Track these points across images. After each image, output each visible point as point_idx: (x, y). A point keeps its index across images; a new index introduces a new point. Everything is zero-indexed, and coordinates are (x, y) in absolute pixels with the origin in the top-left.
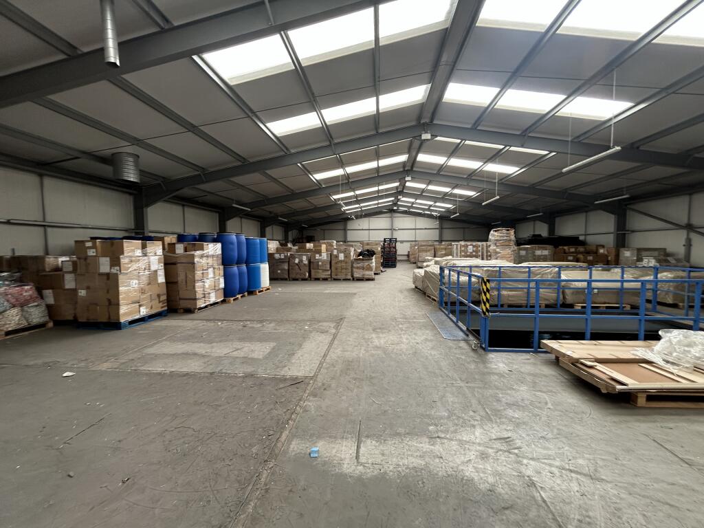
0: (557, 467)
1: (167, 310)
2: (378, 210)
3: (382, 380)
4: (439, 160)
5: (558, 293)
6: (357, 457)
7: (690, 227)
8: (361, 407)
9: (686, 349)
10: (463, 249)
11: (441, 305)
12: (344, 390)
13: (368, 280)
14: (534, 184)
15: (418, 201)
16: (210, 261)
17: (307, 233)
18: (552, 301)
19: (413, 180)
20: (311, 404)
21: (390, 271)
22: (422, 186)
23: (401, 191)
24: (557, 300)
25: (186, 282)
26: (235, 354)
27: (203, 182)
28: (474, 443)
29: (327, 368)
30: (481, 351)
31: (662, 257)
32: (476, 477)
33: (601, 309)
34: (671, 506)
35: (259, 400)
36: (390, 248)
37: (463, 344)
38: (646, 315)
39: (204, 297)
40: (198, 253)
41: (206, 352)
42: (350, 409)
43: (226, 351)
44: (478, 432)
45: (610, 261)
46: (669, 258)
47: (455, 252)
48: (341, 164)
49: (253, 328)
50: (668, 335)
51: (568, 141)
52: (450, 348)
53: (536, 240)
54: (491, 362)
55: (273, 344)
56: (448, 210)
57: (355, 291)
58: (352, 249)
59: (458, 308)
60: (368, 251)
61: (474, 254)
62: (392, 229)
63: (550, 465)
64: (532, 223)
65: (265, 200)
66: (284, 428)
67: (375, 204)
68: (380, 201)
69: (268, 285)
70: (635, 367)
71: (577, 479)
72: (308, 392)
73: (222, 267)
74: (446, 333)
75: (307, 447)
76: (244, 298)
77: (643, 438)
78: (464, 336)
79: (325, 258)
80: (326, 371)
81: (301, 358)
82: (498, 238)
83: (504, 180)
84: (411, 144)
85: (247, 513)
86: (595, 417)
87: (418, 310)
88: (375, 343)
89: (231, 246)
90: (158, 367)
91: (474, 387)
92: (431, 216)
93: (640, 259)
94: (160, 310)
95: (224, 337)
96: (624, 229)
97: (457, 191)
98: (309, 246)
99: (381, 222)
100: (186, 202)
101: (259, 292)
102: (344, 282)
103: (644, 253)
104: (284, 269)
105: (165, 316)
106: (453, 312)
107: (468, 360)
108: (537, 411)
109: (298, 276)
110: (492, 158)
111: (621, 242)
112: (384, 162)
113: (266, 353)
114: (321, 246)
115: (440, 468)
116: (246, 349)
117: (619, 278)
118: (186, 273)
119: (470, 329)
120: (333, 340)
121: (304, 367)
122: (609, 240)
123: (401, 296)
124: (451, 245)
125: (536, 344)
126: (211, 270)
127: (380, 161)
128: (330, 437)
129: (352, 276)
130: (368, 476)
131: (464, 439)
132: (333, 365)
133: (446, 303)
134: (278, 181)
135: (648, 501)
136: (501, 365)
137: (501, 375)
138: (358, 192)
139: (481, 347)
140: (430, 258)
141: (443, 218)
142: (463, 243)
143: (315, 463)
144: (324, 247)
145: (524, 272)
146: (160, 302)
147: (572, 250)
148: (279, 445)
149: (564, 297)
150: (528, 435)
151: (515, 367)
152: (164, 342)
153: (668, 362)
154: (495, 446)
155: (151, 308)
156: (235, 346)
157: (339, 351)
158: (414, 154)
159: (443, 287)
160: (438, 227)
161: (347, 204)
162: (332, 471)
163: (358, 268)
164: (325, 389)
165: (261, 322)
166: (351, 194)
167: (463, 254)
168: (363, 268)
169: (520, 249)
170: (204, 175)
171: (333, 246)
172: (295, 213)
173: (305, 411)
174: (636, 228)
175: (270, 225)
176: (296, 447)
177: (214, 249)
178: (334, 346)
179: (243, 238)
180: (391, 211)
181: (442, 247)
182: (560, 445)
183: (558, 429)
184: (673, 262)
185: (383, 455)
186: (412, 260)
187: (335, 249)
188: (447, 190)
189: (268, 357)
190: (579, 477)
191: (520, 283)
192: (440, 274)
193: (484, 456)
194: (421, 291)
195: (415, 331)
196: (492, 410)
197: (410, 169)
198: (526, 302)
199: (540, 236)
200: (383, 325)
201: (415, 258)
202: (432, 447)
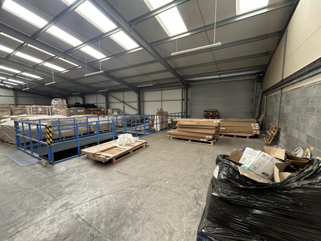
0: (88, 201)
5: (88, 128)
7: (124, 102)
9: (124, 140)
10: (34, 109)
11: (19, 146)
14: (73, 79)
18: (86, 132)
24: (87, 131)
28: (45, 219)
30: (50, 165)
31: (119, 112)
32: (47, 236)
33: (103, 132)
34: (122, 190)
44: (48, 210)
45: (105, 114)
47: (28, 111)
50: (120, 136)
51: (86, 63)
52: (27, 171)
54: (56, 169)
56: (20, 85)
59: (32, 145)
61: (43, 112)
63: (86, 203)
64: (75, 97)
70: (112, 150)
71: (96, 201)
74: (23, 163)
77: (115, 173)
78: (38, 160)
82: (57, 104)
83: (58, 74)
91: (45, 187)
93: (113, 113)
96: (108, 102)
97: (25, 74)
103: (114, 110)
106: (29, 149)
107: (41, 173)
108: (80, 182)
110: (48, 60)
111: (108, 107)
117: (107, 120)
119: (41, 155)
122: (104, 106)
124: (25, 107)
125: (79, 152)
131: (39, 220)
133: (23, 144)
136: (62, 168)
137: (62, 173)
139: (50, 163)
140: (7, 116)
142: (34, 106)
145: (72, 120)
147: (93, 109)
149: (90, 129)
150: (76, 195)
151: (69, 166)
154: (59, 212)
159: (19, 135)
160: (13, 95)
167: (35, 112)
169: (71, 109)
174: (111, 102)
181: (17, 108)
182: (90, 191)
183: (89, 185)
184: (121, 113)
190: (96, 199)
191: (71, 125)
192: (15, 126)
193: (52, 221)
196: (57, 194)
198: (74, 134)
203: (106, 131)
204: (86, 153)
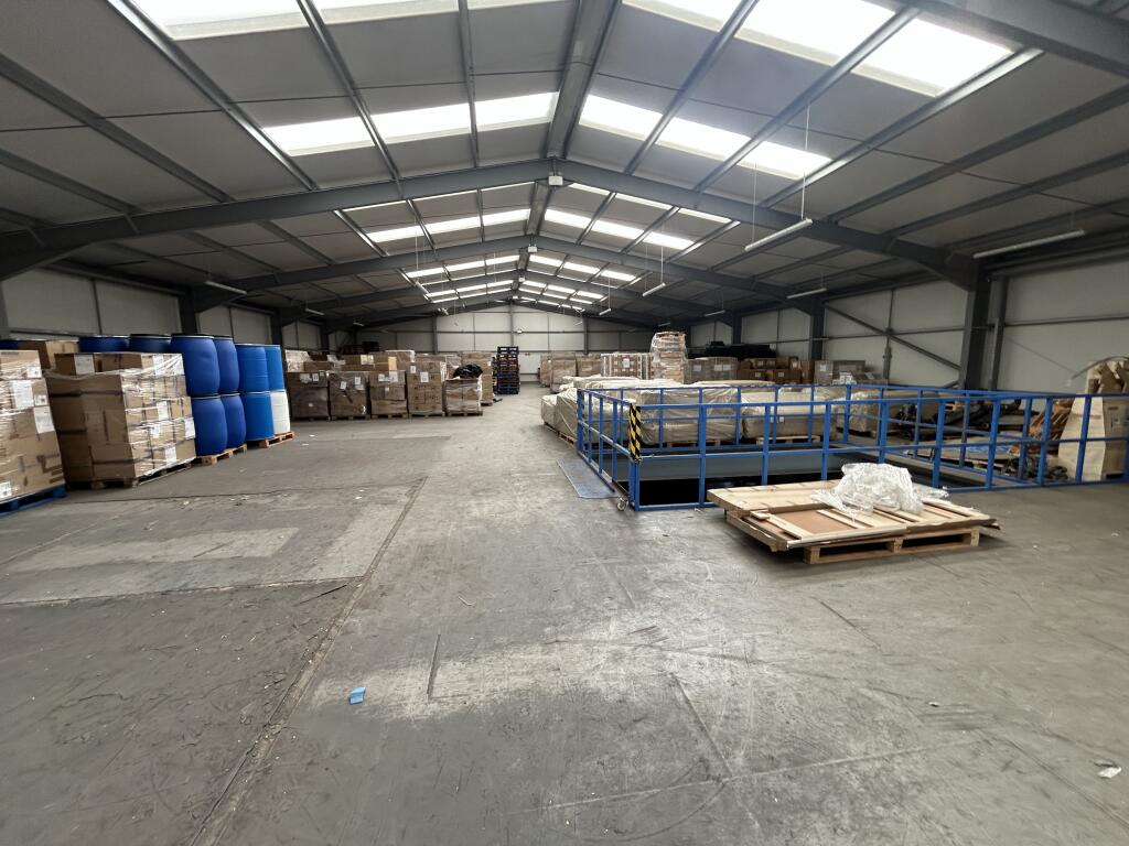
0: (709, 655)
1: (65, 486)
2: (487, 300)
3: (480, 568)
4: (578, 221)
5: (737, 424)
6: (430, 691)
7: (890, 333)
8: (442, 615)
9: (868, 487)
10: (616, 363)
11: (580, 449)
12: (416, 592)
13: (472, 414)
14: (712, 268)
15: (551, 287)
16: (159, 388)
17: (363, 338)
18: (730, 436)
19: (541, 251)
20: (358, 621)
21: (508, 400)
22: (556, 263)
23: (522, 270)
24: (735, 434)
25: (106, 430)
26: (217, 553)
27: (133, 234)
28: (605, 642)
29: (390, 561)
30: (630, 512)
31: (860, 373)
32: (603, 686)
33: (787, 443)
34: (828, 677)
35: (260, 626)
36: (508, 362)
37: (606, 504)
38: (831, 447)
39: (152, 457)
40: (128, 373)
41: (154, 557)
42: (423, 619)
43: (197, 550)
44: (613, 626)
45: (804, 379)
46: (867, 374)
47: (605, 368)
48: (417, 217)
49: (256, 505)
50: (851, 470)
51: (752, 205)
52: (586, 511)
53: (717, 350)
54: (641, 526)
55: (292, 531)
56: (596, 303)
57: (446, 433)
58: (443, 366)
59: (601, 452)
60: (470, 367)
61: (632, 370)
62: (512, 333)
63: (701, 654)
64: (712, 325)
65: (276, 276)
66: (305, 666)
67: (482, 290)
68: (490, 285)
69: (288, 429)
70: (812, 515)
71: (730, 665)
72: (353, 602)
73: (187, 400)
74: (583, 490)
75: (345, 690)
76: (240, 455)
77: (812, 602)
78: (609, 492)
79: (396, 380)
80: (386, 565)
81: (344, 548)
82: (664, 346)
83: (673, 260)
84: (534, 189)
85: (226, 814)
86: (761, 584)
87: (546, 458)
88: (473, 514)
89: (205, 360)
90: (44, 595)
91: (614, 564)
92: (571, 312)
93: (836, 376)
94: (48, 486)
95: (194, 526)
96: (821, 335)
97: (607, 274)
98: (366, 359)
99: (493, 320)
100: (99, 271)
101: (271, 443)
102: (431, 420)
103: (841, 367)
104: (321, 401)
105: (62, 497)
106: (596, 458)
107: (611, 527)
108: (693, 586)
109: (346, 413)
110: (655, 223)
111: (817, 353)
112: (491, 219)
113: (278, 547)
114: (387, 360)
115: (554, 685)
116: (239, 544)
117: (809, 400)
118: (104, 413)
119: (617, 481)
120: (404, 514)
121: (348, 562)
122: (803, 350)
123: (521, 438)
124: (600, 357)
125: (701, 496)
126: (162, 407)
127: (484, 217)
128: (386, 668)
129: (445, 409)
130: (445, 714)
131: (593, 638)
132: (401, 556)
133: (587, 446)
134: (299, 241)
135: (805, 677)
136: (655, 529)
137: (652, 543)
138: (451, 268)
139: (631, 506)
140: (569, 378)
141: (590, 316)
142: (616, 354)
143: (357, 712)
144: (392, 361)
145: (695, 396)
146: (45, 471)
147: (761, 364)
148: (295, 694)
149: (744, 429)
150: (678, 620)
151: (673, 529)
152: (59, 547)
153: (848, 505)
154: (633, 642)
155: (26, 482)
156: (217, 540)
157: (412, 532)
158: (540, 208)
159: (583, 422)
160: (583, 329)
161: (431, 288)
162: (384, 719)
163: (453, 396)
164: (383, 594)
165: (272, 494)
166: (440, 270)
167: (616, 370)
168: (462, 396)
169: (696, 363)
170: (133, 219)
171: (409, 359)
172: (339, 300)
173: (346, 633)
174: (835, 334)
175: (290, 323)
176: (325, 692)
177: (169, 365)
178: (404, 524)
179: (230, 344)
180: (510, 301)
181: (587, 360)
182: (715, 625)
183: (716, 606)
184: (871, 378)
185: (471, 680)
186: (544, 382)
187: (413, 364)
188: (592, 270)
189: (280, 554)
190: (732, 662)
191: (689, 410)
192: (579, 402)
193: (617, 657)
194: (552, 429)
195: (537, 490)
196: (635, 593)
197: (534, 234)
198: (696, 438)
199: (721, 343)
200: (489, 484)
201: (548, 378)
202: (547, 657)
203: (799, 443)
204: (720, 503)
